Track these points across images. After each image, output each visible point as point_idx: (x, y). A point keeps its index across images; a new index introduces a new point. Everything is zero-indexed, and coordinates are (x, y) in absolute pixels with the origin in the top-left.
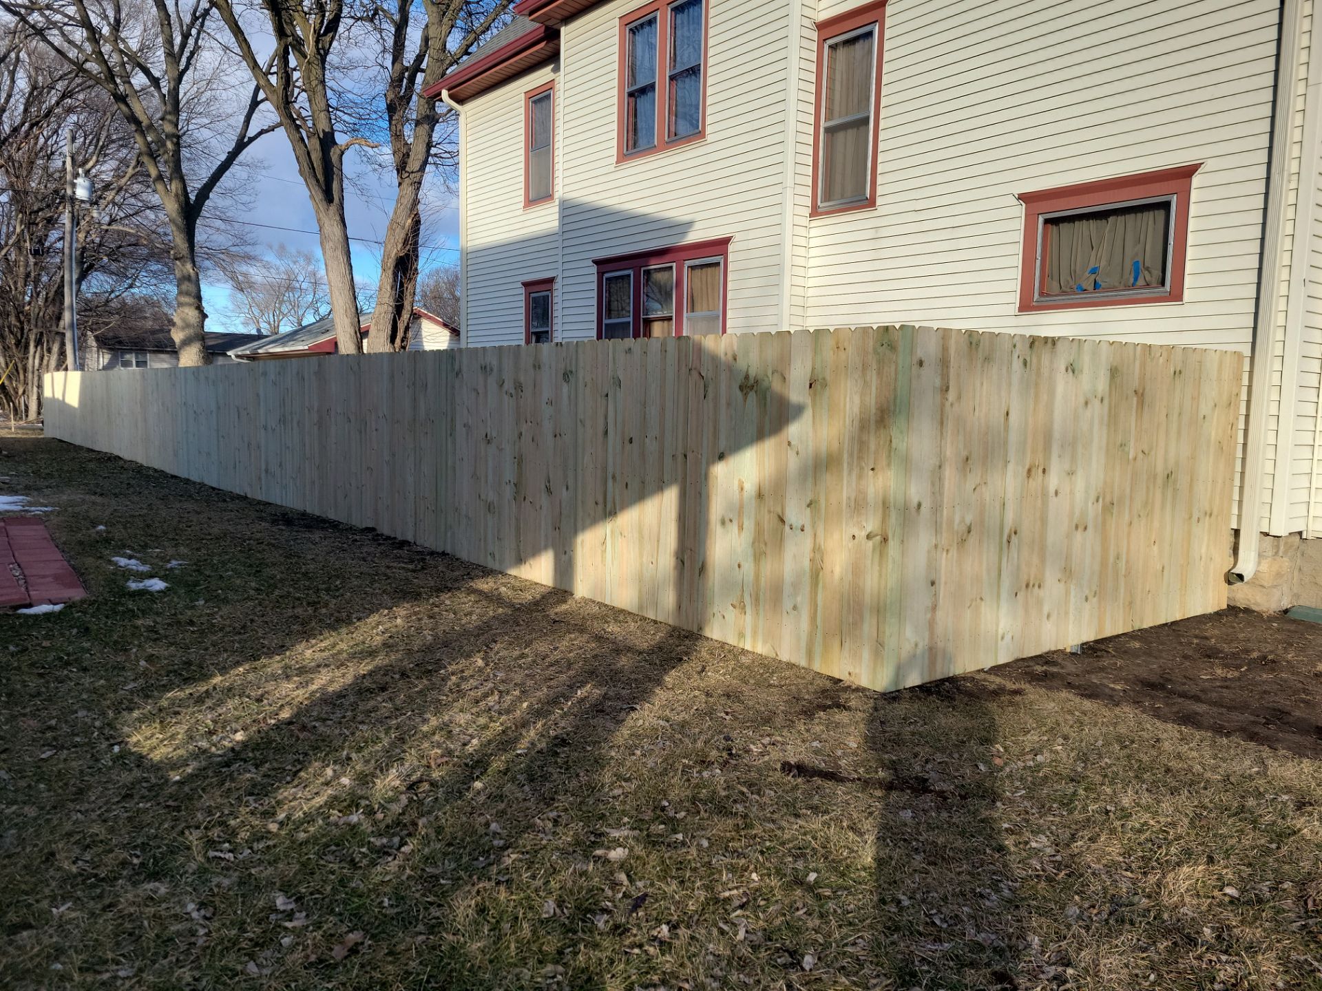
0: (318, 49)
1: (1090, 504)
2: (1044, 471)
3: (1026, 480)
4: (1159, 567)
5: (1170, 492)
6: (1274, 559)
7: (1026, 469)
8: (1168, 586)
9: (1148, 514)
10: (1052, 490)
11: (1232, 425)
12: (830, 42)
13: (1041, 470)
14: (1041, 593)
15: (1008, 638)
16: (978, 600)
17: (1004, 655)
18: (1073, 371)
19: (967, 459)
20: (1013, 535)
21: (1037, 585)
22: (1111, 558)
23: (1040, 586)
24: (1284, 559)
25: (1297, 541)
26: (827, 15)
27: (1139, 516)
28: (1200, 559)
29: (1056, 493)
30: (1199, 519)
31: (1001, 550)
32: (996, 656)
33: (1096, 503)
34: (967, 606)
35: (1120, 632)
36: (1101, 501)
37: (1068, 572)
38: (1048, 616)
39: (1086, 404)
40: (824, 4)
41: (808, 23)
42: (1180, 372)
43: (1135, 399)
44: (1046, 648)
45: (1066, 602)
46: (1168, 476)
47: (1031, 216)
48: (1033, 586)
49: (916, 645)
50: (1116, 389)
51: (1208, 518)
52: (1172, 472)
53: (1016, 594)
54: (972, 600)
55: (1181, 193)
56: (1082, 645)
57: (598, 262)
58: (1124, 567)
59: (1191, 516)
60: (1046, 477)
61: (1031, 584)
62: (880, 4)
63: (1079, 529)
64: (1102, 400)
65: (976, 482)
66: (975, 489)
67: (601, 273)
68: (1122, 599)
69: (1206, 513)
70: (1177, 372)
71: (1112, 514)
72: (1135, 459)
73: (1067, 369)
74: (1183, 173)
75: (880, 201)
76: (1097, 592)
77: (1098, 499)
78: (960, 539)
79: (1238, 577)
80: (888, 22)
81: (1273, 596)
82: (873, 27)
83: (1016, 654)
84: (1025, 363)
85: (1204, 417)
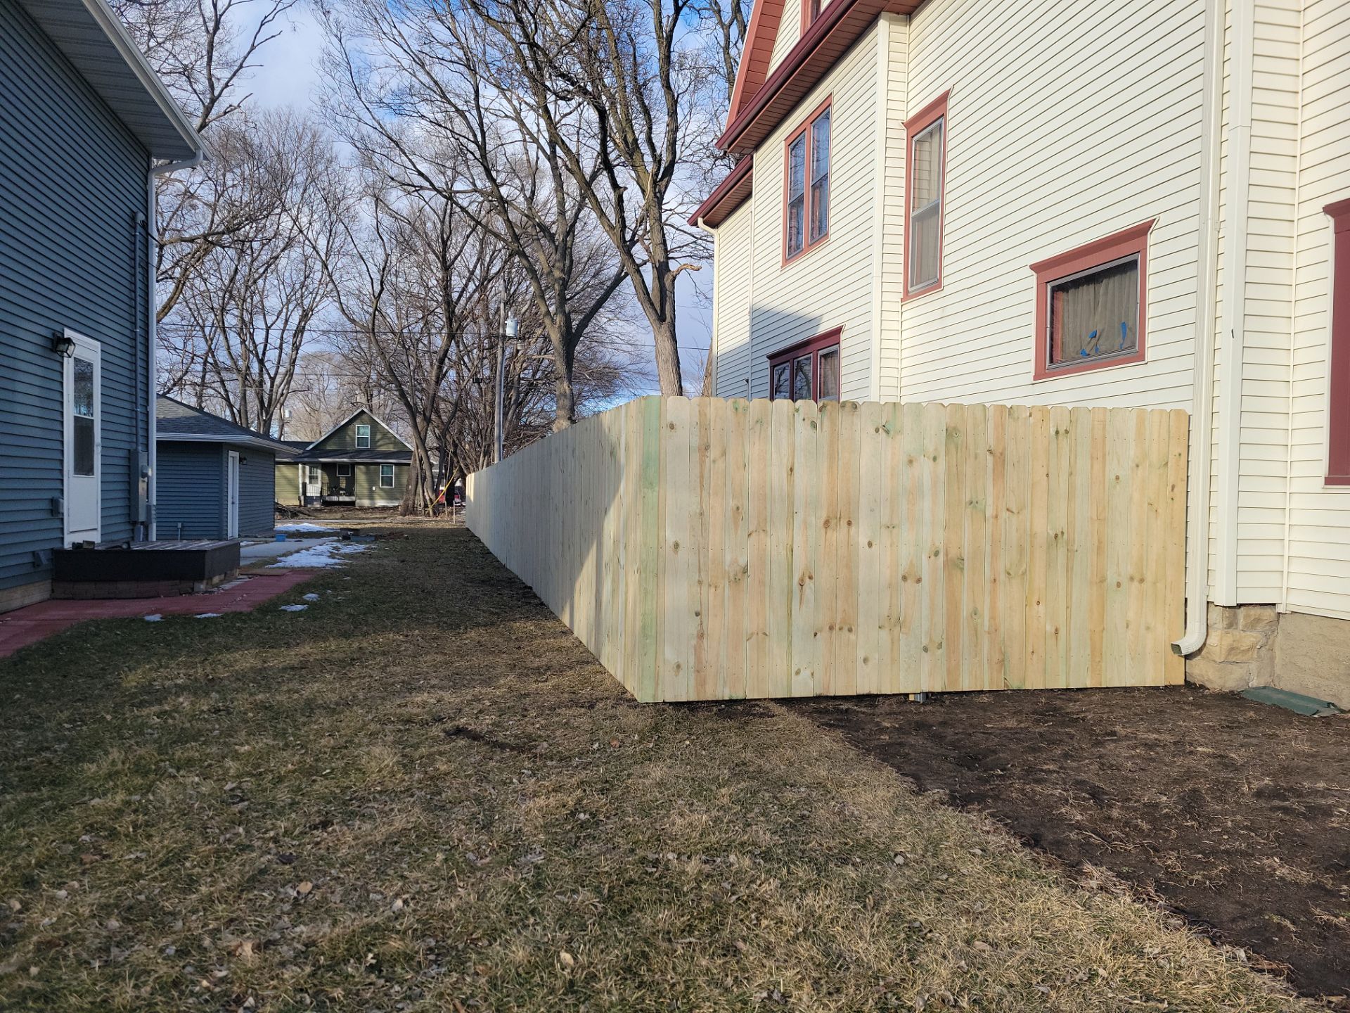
0: (655, 193)
1: (924, 558)
2: (849, 523)
3: (823, 531)
4: (1050, 629)
5: (1062, 552)
6: (1227, 633)
7: (823, 520)
8: (1068, 650)
9: (1024, 573)
10: (863, 541)
11: (1173, 487)
12: (915, 138)
13: (844, 522)
14: (852, 636)
15: (805, 674)
16: (760, 634)
17: (801, 689)
18: (887, 432)
19: (738, 508)
20: (807, 580)
21: (846, 628)
22: (965, 611)
23: (850, 630)
24: (1248, 633)
25: (1268, 614)
26: (912, 114)
27: (1009, 574)
28: (1127, 627)
29: (870, 544)
30: (1119, 585)
31: (790, 592)
32: (790, 690)
33: (933, 557)
34: (745, 639)
35: (986, 688)
36: (941, 556)
37: (892, 620)
38: (865, 660)
39: (911, 462)
40: (911, 105)
41: (898, 125)
42: (1067, 432)
43: (990, 458)
44: (863, 690)
45: (892, 650)
46: (1056, 536)
47: (1041, 285)
48: (841, 629)
49: (678, 666)
50: (957, 448)
51: (1136, 583)
52: (1062, 533)
53: (815, 635)
54: (752, 634)
55: (1142, 250)
56: (927, 695)
57: (771, 357)
58: (986, 623)
59: (1103, 580)
60: (853, 528)
61: (837, 627)
62: (944, 99)
63: (909, 581)
64: (935, 459)
65: (752, 528)
66: (749, 535)
67: (773, 367)
68: (985, 656)
69: (1132, 579)
70: (1062, 431)
71: (962, 569)
72: (996, 517)
73: (877, 430)
74: (1141, 231)
75: (945, 282)
76: (944, 645)
77: (937, 554)
78: (732, 578)
79: (1176, 648)
80: (950, 114)
81: (1231, 673)
82: (942, 120)
83: (819, 691)
84: (814, 425)
85: (1117, 478)
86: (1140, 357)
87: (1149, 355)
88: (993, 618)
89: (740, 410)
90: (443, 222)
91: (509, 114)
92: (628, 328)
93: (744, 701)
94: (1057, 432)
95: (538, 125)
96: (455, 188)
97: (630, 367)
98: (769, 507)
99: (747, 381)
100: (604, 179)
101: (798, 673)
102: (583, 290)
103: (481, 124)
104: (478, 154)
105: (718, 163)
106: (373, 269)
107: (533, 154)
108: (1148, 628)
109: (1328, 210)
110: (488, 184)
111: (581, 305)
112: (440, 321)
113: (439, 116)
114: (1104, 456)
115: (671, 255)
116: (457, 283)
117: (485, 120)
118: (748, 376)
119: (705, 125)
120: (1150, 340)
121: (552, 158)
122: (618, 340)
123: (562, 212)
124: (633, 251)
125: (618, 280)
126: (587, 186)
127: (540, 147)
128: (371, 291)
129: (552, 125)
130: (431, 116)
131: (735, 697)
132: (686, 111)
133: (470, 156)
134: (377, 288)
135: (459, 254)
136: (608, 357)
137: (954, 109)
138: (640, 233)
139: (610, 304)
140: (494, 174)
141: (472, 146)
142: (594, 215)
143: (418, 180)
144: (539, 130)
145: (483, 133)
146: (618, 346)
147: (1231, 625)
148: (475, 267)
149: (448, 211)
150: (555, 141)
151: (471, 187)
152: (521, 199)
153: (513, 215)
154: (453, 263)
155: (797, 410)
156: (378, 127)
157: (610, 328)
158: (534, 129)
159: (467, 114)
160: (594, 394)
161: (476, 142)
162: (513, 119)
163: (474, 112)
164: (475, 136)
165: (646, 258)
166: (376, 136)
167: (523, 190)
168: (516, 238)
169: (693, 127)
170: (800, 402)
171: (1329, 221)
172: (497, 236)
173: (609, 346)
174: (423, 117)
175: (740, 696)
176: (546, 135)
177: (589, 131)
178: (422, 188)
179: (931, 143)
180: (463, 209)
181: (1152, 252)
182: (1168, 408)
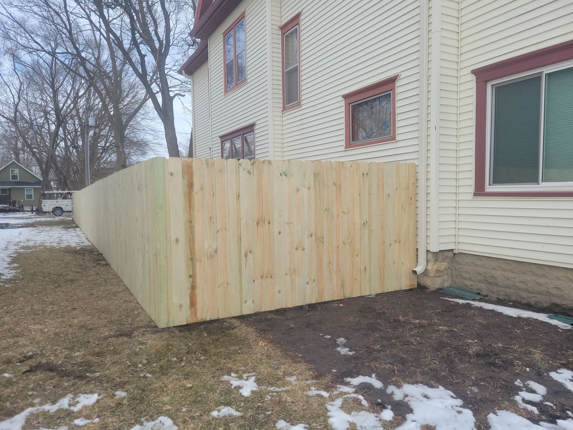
1: (306, 238)
2: (269, 223)
3: (256, 227)
4: (363, 268)
5: (366, 231)
6: (435, 264)
7: (256, 222)
8: (370, 277)
9: (351, 242)
10: (276, 232)
11: (411, 198)
12: (285, 35)
13: (266, 222)
14: (272, 280)
15: (250, 302)
16: (226, 284)
17: (247, 310)
18: (286, 175)
19: (211, 218)
20: (249, 253)
21: (269, 276)
22: (325, 263)
23: (271, 277)
24: (443, 263)
25: (451, 254)
26: (283, 23)
27: (344, 243)
28: (394, 264)
29: (280, 233)
30: (390, 245)
31: (240, 260)
32: (242, 311)
33: (310, 237)
34: (217, 287)
35: (335, 299)
36: (313, 236)
37: (292, 270)
38: (279, 292)
39: (298, 190)
40: (283, 18)
41: (276, 27)
42: (367, 174)
43: (334, 187)
44: (278, 307)
45: (292, 285)
46: (364, 224)
47: (347, 105)
48: (267, 277)
49: (181, 306)
50: (319, 183)
51: (397, 243)
52: (367, 222)
53: (254, 281)
54: (221, 284)
55: (393, 89)
56: (310, 305)
57: (221, 137)
58: (335, 268)
59: (384, 243)
60: (271, 225)
61: (265, 276)
62: (298, 16)
63: (299, 250)
64: (309, 188)
65: (218, 228)
66: (217, 232)
67: (222, 142)
68: (335, 284)
69: (395, 241)
70: (365, 174)
71: (323, 242)
72: (338, 216)
73: (281, 175)
74: (392, 80)
75: (303, 103)
76: (316, 280)
77: (311, 235)
78: (209, 255)
79: (415, 272)
80: (302, 23)
81: (437, 282)
82: (297, 26)
83: (257, 310)
84: (249, 173)
85: (389, 195)
86: (393, 138)
87: (398, 138)
88: (338, 265)
89: (210, 165)
90: (51, 69)
91: (84, 16)
92: (152, 123)
93: (217, 321)
94: (363, 174)
95: (100, 23)
96: (56, 51)
97: (153, 141)
98: (227, 216)
99: (210, 148)
100: (135, 52)
101: (246, 302)
102: (128, 104)
103: (68, 20)
104: (68, 35)
105: (191, 47)
106: (13, 91)
107: (98, 37)
108: (402, 264)
109: (474, 72)
110: (75, 51)
111: (127, 111)
112: (53, 117)
113: (45, 14)
114: (383, 185)
115: (170, 89)
116: (61, 99)
117: (71, 19)
118: (210, 146)
119: (183, 30)
120: (398, 131)
121: (108, 39)
122: (146, 129)
123: (114, 66)
124: (152, 87)
125: (145, 100)
126: (126, 54)
127: (101, 33)
128: (13, 101)
129: (107, 23)
130: (40, 13)
131: (213, 319)
132: (174, 22)
133: (63, 35)
134: (17, 100)
135: (61, 85)
136: (142, 137)
137: (304, 21)
138: (155, 78)
139: (142, 111)
140: (77, 46)
141: (65, 31)
142: (131, 69)
143: (35, 45)
144: (100, 26)
145: (70, 24)
146: (147, 131)
147: (436, 260)
148: (71, 91)
149: (54, 62)
150: (109, 30)
151: (66, 51)
152: (93, 59)
153: (89, 67)
154: (58, 89)
155: (240, 165)
156: (11, 17)
157: (143, 123)
158: (98, 25)
159: (61, 14)
160: (137, 154)
161: (66, 28)
162: (86, 19)
163: (65, 14)
164: (65, 25)
165: (158, 90)
166: (10, 22)
167: (93, 54)
168: (91, 78)
169: (178, 30)
170: (241, 160)
171: (474, 77)
172: (81, 76)
173: (143, 131)
174: (36, 13)
175: (216, 317)
176: (104, 28)
177: (126, 27)
178: (38, 50)
179: (292, 37)
180: (61, 62)
181: (398, 90)
182: (408, 162)
